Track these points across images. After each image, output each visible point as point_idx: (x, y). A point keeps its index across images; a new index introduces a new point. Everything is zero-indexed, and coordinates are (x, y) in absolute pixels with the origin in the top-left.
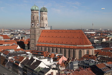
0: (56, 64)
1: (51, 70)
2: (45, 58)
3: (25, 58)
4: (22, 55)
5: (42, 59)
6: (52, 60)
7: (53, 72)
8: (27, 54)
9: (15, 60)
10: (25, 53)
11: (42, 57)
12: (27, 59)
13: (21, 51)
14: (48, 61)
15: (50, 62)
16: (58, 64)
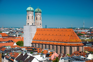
0: (49, 59)
2: (38, 54)
3: (20, 54)
4: (17, 51)
5: (35, 55)
6: (45, 56)
8: (22, 51)
9: (11, 56)
10: (20, 49)
11: (35, 53)
12: (22, 54)
13: (16, 48)
14: (41, 57)
15: (43, 58)
16: (50, 60)
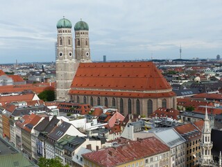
0: (103, 127)
1: (88, 140)
2: (80, 118)
3: (43, 118)
4: (38, 112)
5: (75, 119)
6: (95, 121)
7: (90, 145)
8: (50, 111)
9: (25, 122)
10: (45, 108)
11: (75, 115)
12: (47, 119)
13: (36, 105)
14: (87, 122)
15: (92, 124)
16: (106, 128)
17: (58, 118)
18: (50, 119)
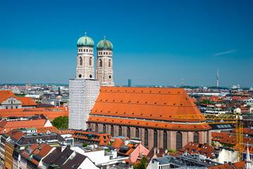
0: (124, 162)
2: (98, 149)
3: (54, 149)
4: (49, 141)
5: (92, 151)
6: (115, 153)
8: (63, 140)
9: (32, 153)
11: (92, 146)
12: (59, 149)
13: (48, 132)
14: (105, 155)
15: (111, 158)
16: (127, 163)
17: (72, 148)
18: (63, 150)
